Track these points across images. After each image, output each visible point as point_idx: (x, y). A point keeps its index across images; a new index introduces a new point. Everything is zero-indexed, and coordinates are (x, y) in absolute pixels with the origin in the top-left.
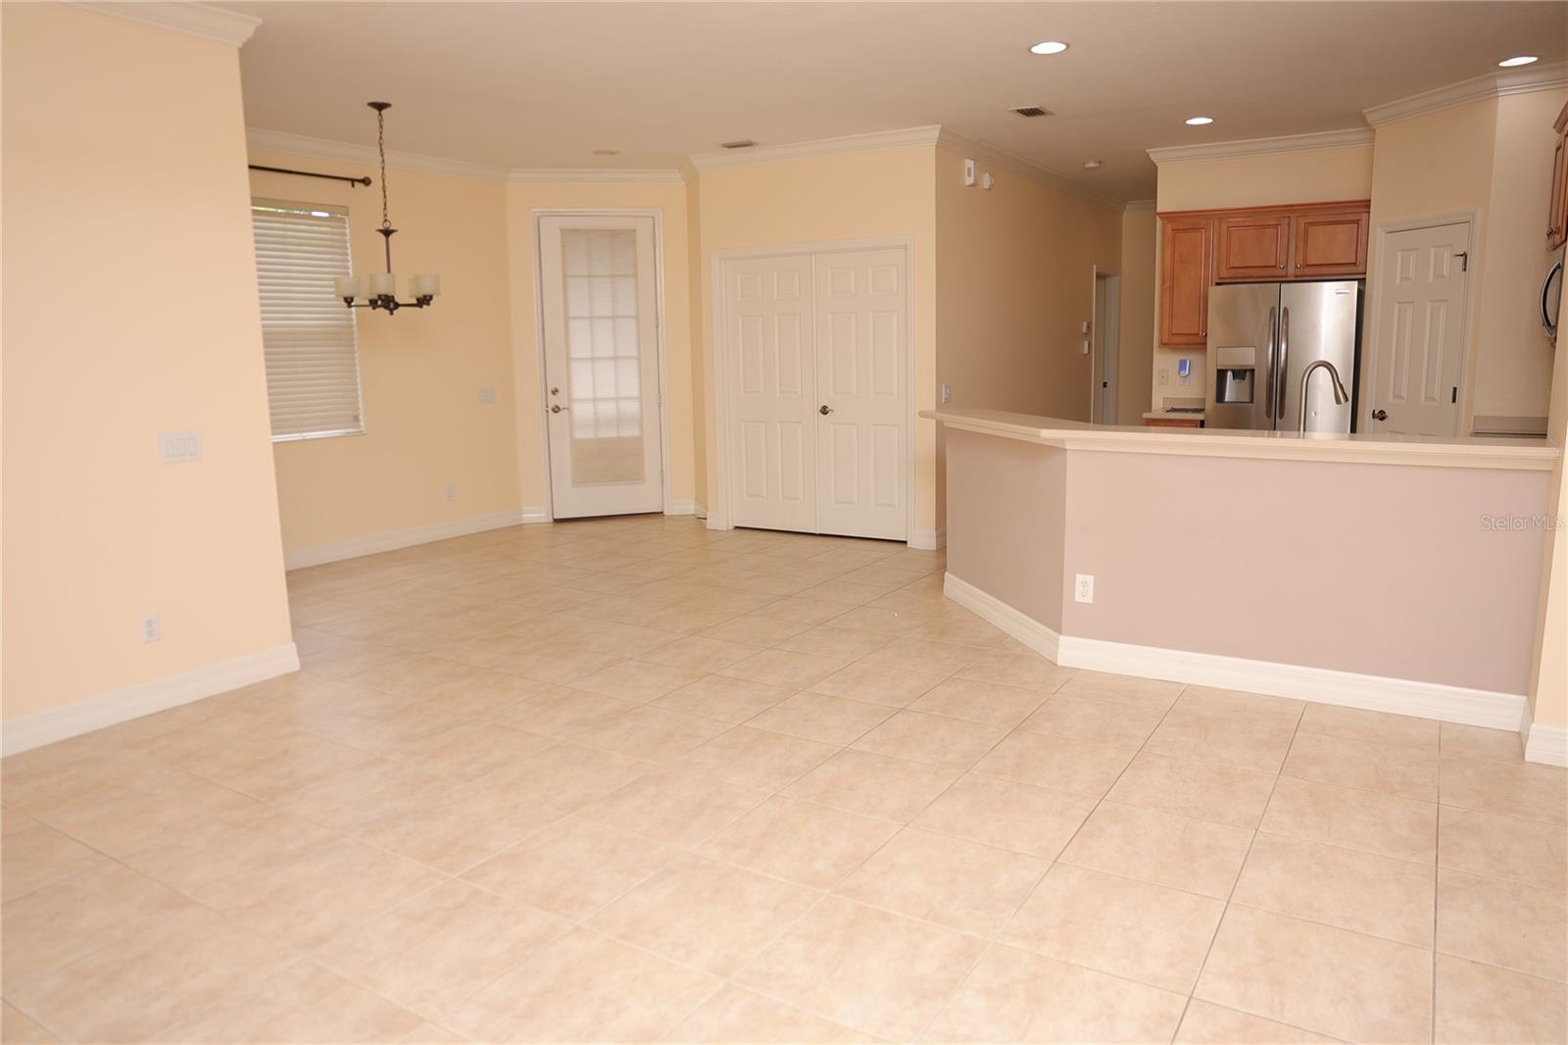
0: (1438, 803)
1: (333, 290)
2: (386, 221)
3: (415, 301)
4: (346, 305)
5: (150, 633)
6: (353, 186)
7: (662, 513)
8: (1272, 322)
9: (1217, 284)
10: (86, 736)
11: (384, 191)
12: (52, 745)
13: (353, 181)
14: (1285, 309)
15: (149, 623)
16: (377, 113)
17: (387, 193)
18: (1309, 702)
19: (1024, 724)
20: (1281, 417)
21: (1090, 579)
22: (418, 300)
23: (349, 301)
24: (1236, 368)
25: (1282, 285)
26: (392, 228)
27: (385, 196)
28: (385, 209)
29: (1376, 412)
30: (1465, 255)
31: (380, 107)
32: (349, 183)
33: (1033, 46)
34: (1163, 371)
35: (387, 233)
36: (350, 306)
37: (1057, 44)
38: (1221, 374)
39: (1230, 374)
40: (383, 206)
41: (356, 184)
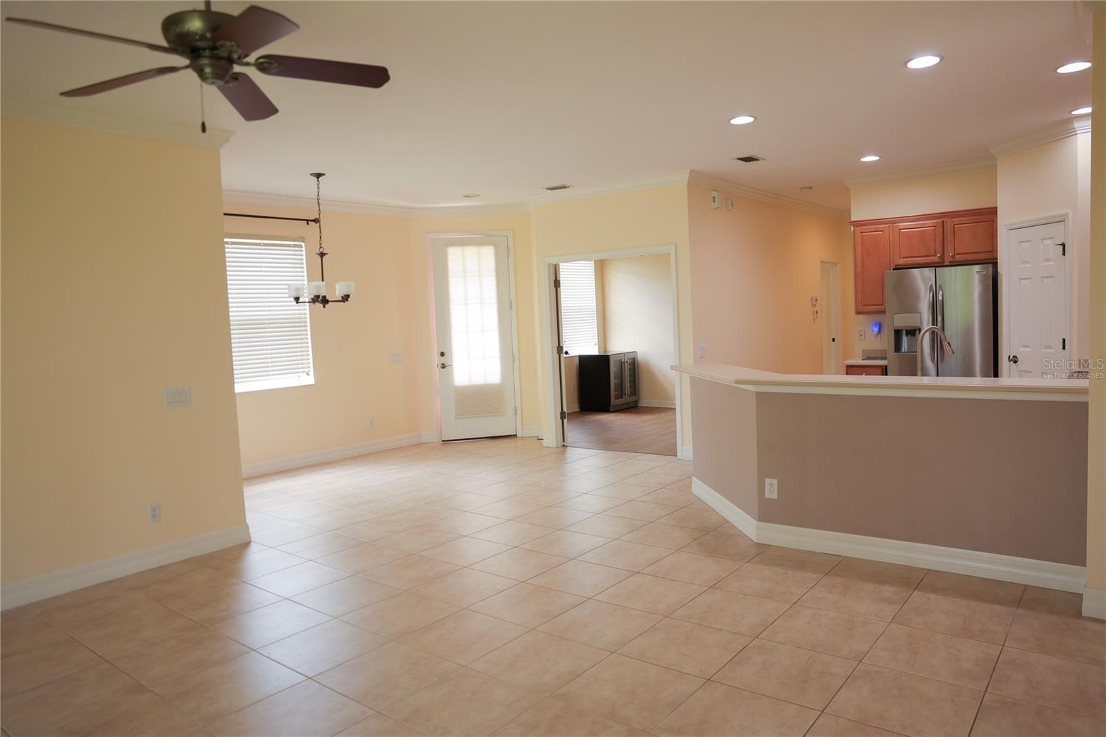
0: (1004, 645)
1: (287, 291)
2: (321, 247)
3: (341, 299)
4: (295, 302)
5: (154, 517)
6: (308, 224)
7: (516, 435)
8: (931, 295)
9: (894, 269)
10: (111, 582)
11: (320, 229)
12: (89, 587)
13: (308, 221)
14: (940, 286)
15: (154, 510)
16: (316, 179)
17: (322, 230)
18: (929, 570)
19: (719, 584)
20: (942, 363)
21: (775, 482)
22: (342, 297)
23: (297, 299)
24: (909, 329)
25: (937, 269)
26: (324, 252)
27: (321, 232)
28: (320, 240)
29: (1011, 357)
30: (1063, 245)
31: (318, 176)
32: (306, 222)
33: (732, 119)
34: (861, 331)
35: (322, 255)
36: (297, 303)
37: (748, 118)
38: (898, 333)
39: (904, 332)
40: (319, 239)
41: (310, 222)
